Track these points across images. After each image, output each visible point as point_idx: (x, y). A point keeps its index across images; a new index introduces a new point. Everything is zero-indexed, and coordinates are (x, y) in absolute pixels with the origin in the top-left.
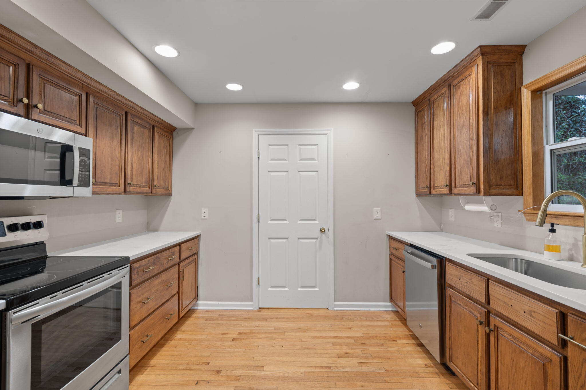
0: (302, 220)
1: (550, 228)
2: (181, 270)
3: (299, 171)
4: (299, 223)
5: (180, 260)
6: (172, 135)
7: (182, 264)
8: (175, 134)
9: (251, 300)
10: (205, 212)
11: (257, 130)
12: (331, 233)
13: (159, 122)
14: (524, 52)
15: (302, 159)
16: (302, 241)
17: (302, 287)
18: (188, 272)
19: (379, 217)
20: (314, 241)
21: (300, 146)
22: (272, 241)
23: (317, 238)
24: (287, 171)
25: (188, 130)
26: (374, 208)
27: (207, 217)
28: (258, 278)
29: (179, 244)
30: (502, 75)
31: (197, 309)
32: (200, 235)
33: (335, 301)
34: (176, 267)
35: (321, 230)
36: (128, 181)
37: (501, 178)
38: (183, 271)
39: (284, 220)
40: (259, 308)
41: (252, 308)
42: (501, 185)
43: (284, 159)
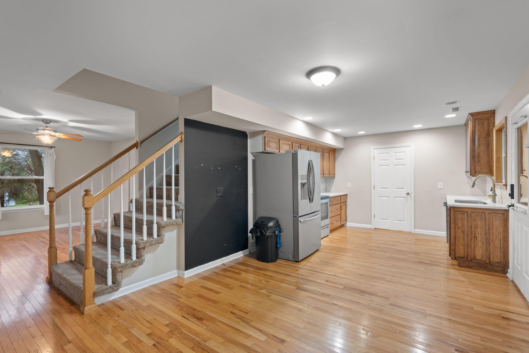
0: (396, 188)
1: (491, 189)
2: (341, 206)
3: (395, 165)
4: (395, 190)
5: (341, 202)
6: (335, 152)
7: (341, 204)
8: (336, 151)
9: (371, 225)
10: (349, 185)
11: (374, 147)
12: (413, 195)
13: (331, 149)
14: (495, 112)
15: (396, 159)
16: (396, 198)
17: (397, 220)
18: (344, 207)
19: (442, 188)
20: (403, 198)
21: (395, 153)
22: (381, 198)
23: (405, 197)
24: (389, 165)
25: (341, 149)
26: (439, 183)
27: (350, 187)
28: (374, 215)
29: (340, 196)
30: (483, 124)
31: (347, 226)
32: (347, 194)
33: (415, 228)
34: (339, 205)
35: (407, 194)
36: (324, 173)
37: (481, 169)
38: (342, 207)
39: (387, 188)
40: (375, 228)
41: (371, 228)
42: (481, 172)
43: (387, 160)
